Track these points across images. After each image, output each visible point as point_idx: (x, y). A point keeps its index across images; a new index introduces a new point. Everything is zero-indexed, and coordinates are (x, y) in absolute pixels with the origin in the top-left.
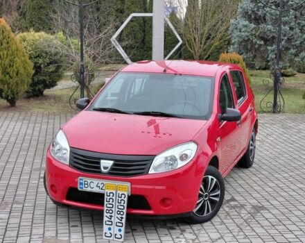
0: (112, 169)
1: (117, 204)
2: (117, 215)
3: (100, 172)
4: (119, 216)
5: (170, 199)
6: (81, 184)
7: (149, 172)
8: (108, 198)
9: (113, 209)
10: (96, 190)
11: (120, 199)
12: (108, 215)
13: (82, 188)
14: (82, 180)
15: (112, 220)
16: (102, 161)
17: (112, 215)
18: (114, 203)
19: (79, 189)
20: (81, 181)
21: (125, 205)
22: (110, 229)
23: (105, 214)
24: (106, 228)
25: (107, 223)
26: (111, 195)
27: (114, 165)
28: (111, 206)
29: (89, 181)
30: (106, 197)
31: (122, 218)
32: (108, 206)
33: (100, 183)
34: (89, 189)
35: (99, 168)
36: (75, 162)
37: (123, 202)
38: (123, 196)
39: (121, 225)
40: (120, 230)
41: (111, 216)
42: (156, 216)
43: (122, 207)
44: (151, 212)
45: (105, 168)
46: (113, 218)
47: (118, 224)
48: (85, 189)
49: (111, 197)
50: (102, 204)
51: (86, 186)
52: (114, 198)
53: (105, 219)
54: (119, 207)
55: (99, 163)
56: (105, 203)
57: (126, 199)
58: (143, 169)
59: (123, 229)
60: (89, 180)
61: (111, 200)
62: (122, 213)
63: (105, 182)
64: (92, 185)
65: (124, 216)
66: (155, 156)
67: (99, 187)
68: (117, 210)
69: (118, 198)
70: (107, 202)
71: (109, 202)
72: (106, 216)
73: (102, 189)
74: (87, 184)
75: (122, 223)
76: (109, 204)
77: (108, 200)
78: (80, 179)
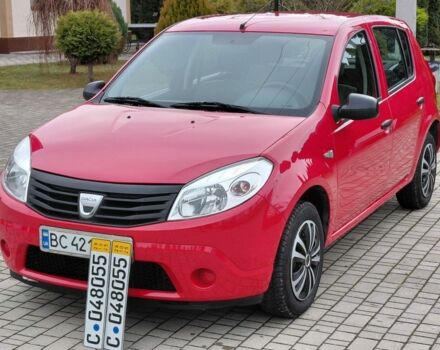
0: (100, 211)
1: (112, 279)
2: (111, 301)
3: (78, 217)
4: (115, 302)
5: (209, 271)
6: (45, 239)
7: (170, 218)
8: (96, 266)
9: (104, 289)
10: (71, 251)
11: (117, 269)
12: (94, 300)
13: (47, 247)
14: (47, 231)
15: (102, 309)
16: (83, 196)
17: (103, 300)
18: (105, 278)
19: (42, 249)
20: (45, 235)
21: (126, 281)
22: (96, 328)
23: (89, 298)
24: (89, 324)
25: (93, 315)
26: (102, 261)
27: (104, 202)
28: (100, 283)
29: (59, 235)
30: (91, 264)
31: (120, 306)
32: (95, 282)
33: (79, 237)
34: (58, 250)
35: (76, 208)
36: (37, 198)
37: (121, 274)
38: (122, 263)
39: (117, 319)
40: (116, 330)
41: (100, 303)
42: (186, 303)
43: (120, 286)
44: (174, 296)
45: (87, 209)
46: (103, 307)
47: (113, 318)
48: (51, 249)
49: (101, 265)
50: (85, 279)
51: (54, 243)
52: (106, 267)
53: (89, 307)
54: (116, 284)
55: (76, 199)
56: (91, 276)
57: (127, 270)
58: (158, 211)
59: (121, 327)
60: (58, 232)
61: (101, 272)
62: (119, 297)
63: (88, 236)
64: (65, 242)
65: (124, 303)
66: (182, 185)
67: (76, 245)
68: (111, 289)
69: (112, 267)
70: (93, 274)
71: (97, 274)
72: (91, 302)
73: (81, 250)
74: (55, 240)
75: (120, 316)
76: (97, 279)
77: (95, 271)
78: (43, 231)
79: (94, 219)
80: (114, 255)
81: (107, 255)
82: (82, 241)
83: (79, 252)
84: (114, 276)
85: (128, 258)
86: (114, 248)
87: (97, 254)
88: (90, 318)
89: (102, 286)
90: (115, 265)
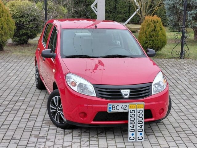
0: (130, 95)
1: (137, 117)
2: (138, 125)
3: (123, 98)
4: (140, 125)
6: (110, 108)
7: (152, 94)
8: (131, 114)
9: (135, 121)
10: (121, 110)
11: (139, 114)
12: (132, 125)
13: (110, 111)
14: (111, 105)
15: (135, 128)
18: (135, 117)
19: (108, 112)
20: (110, 106)
21: (143, 117)
22: (133, 134)
23: (129, 125)
24: (130, 134)
26: (133, 112)
28: (133, 119)
30: (129, 113)
31: (142, 126)
34: (116, 111)
35: (121, 95)
37: (141, 115)
38: (141, 111)
40: (141, 134)
41: (134, 126)
43: (141, 119)
45: (126, 95)
47: (139, 130)
48: (112, 111)
50: (127, 119)
52: (135, 114)
53: (130, 128)
54: (139, 119)
55: (120, 92)
57: (143, 113)
59: (143, 133)
60: (116, 105)
61: (133, 115)
62: (141, 123)
63: (128, 104)
64: (118, 108)
65: (143, 124)
66: (152, 82)
67: (123, 108)
68: (138, 121)
69: (137, 113)
70: (130, 116)
71: (132, 116)
72: (130, 126)
73: (125, 109)
74: (114, 108)
75: (142, 129)
76: (132, 118)
77: (131, 116)
78: (109, 105)
79: (129, 98)
80: (137, 109)
81: (135, 109)
82: (126, 106)
83: (124, 110)
84: (138, 116)
85: (143, 109)
86: (137, 107)
87: (131, 110)
88: (130, 132)
89: (134, 120)
90: (138, 112)
